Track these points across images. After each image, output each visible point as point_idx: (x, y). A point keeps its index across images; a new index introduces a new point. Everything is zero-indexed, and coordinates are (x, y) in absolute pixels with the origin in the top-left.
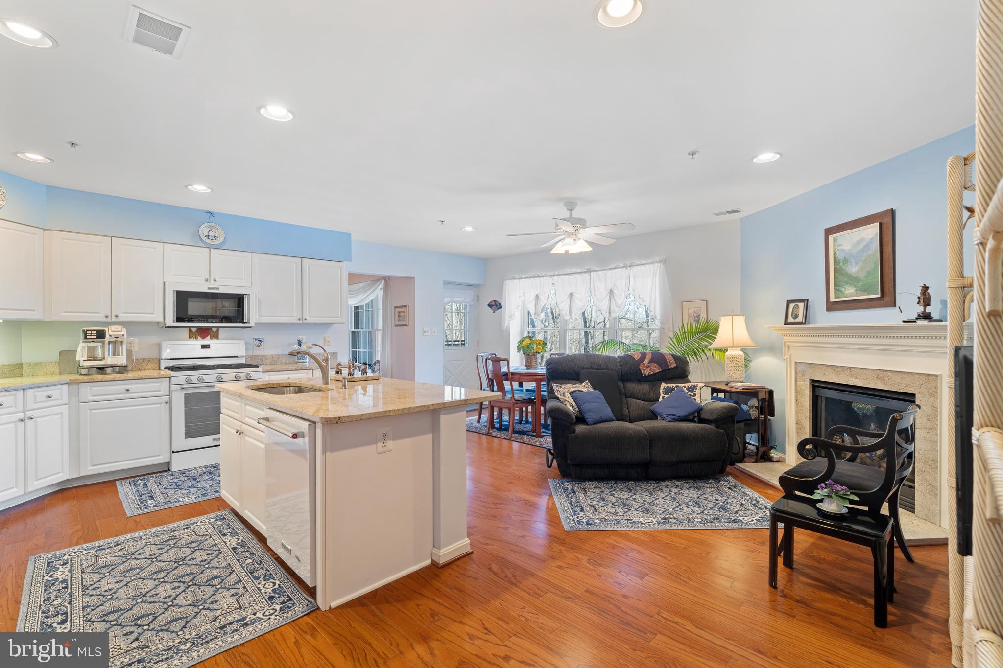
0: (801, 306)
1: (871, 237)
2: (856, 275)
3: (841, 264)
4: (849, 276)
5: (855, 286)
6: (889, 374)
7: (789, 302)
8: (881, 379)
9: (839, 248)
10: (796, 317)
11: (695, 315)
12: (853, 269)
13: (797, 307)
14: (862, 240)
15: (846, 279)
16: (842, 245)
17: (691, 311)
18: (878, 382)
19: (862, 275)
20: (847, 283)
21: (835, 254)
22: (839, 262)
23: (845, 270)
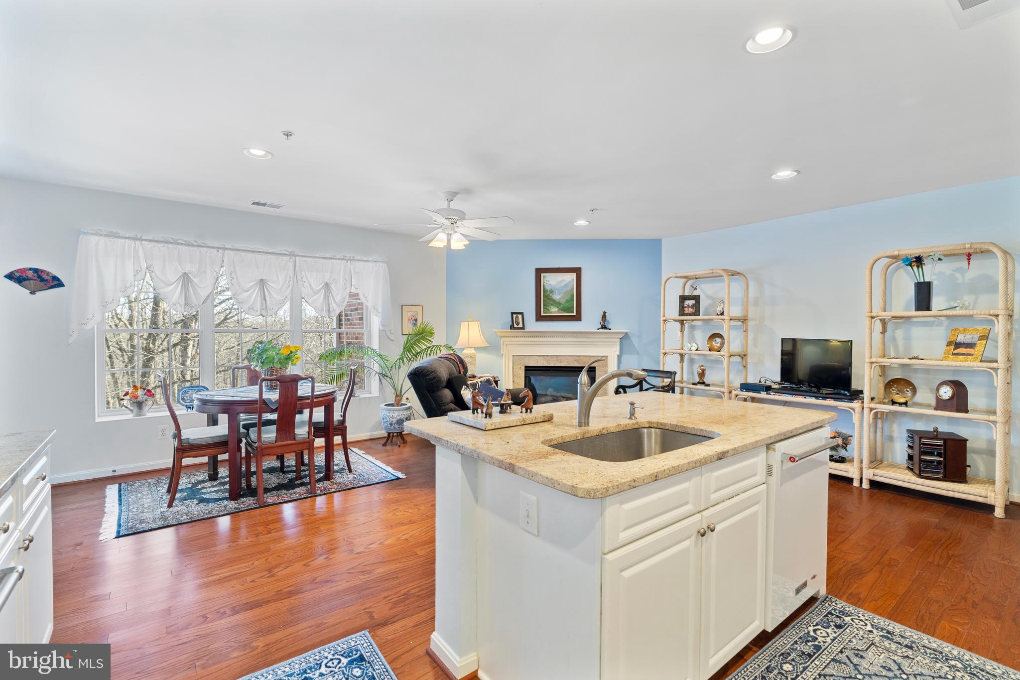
0: (520, 316)
1: (569, 280)
2: (559, 301)
3: (548, 293)
4: (554, 301)
5: (558, 307)
6: (582, 357)
7: (513, 314)
8: (577, 361)
9: (547, 282)
10: (518, 324)
11: (413, 318)
12: (557, 297)
13: (517, 317)
14: (563, 280)
15: (551, 302)
16: (549, 281)
17: (410, 314)
18: (575, 363)
19: (563, 301)
20: (552, 305)
21: (544, 285)
22: (547, 291)
23: (551, 296)
